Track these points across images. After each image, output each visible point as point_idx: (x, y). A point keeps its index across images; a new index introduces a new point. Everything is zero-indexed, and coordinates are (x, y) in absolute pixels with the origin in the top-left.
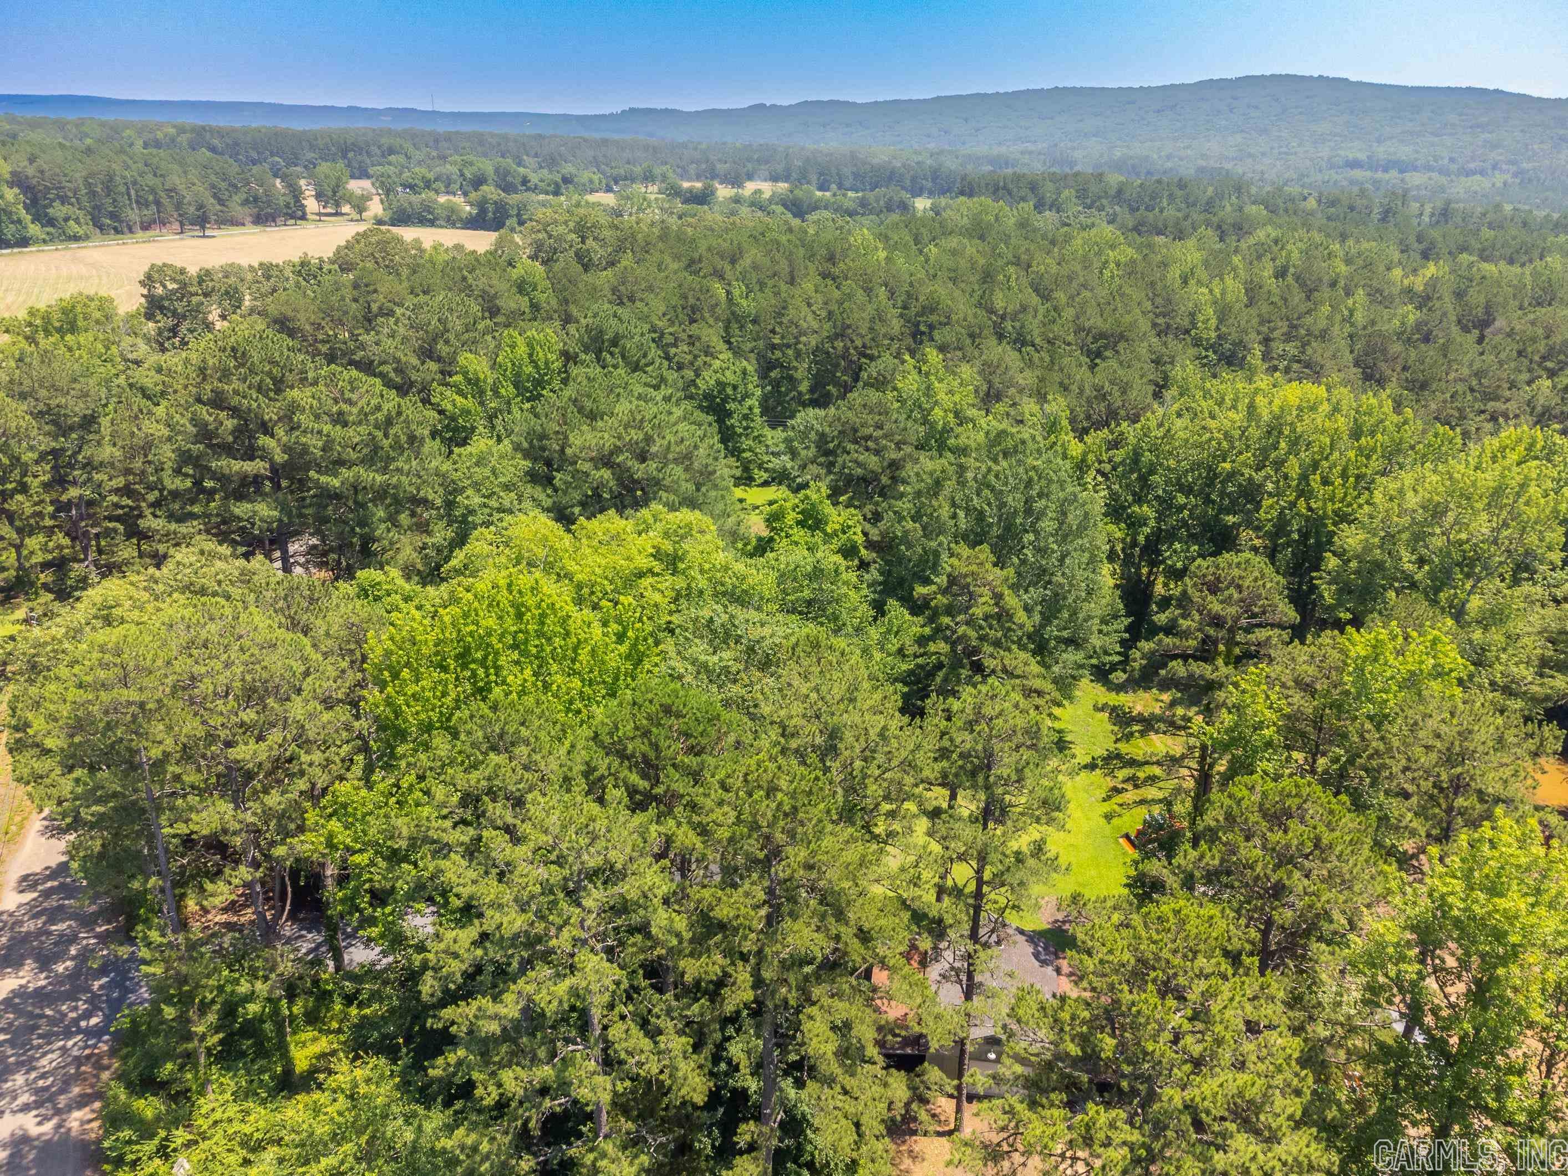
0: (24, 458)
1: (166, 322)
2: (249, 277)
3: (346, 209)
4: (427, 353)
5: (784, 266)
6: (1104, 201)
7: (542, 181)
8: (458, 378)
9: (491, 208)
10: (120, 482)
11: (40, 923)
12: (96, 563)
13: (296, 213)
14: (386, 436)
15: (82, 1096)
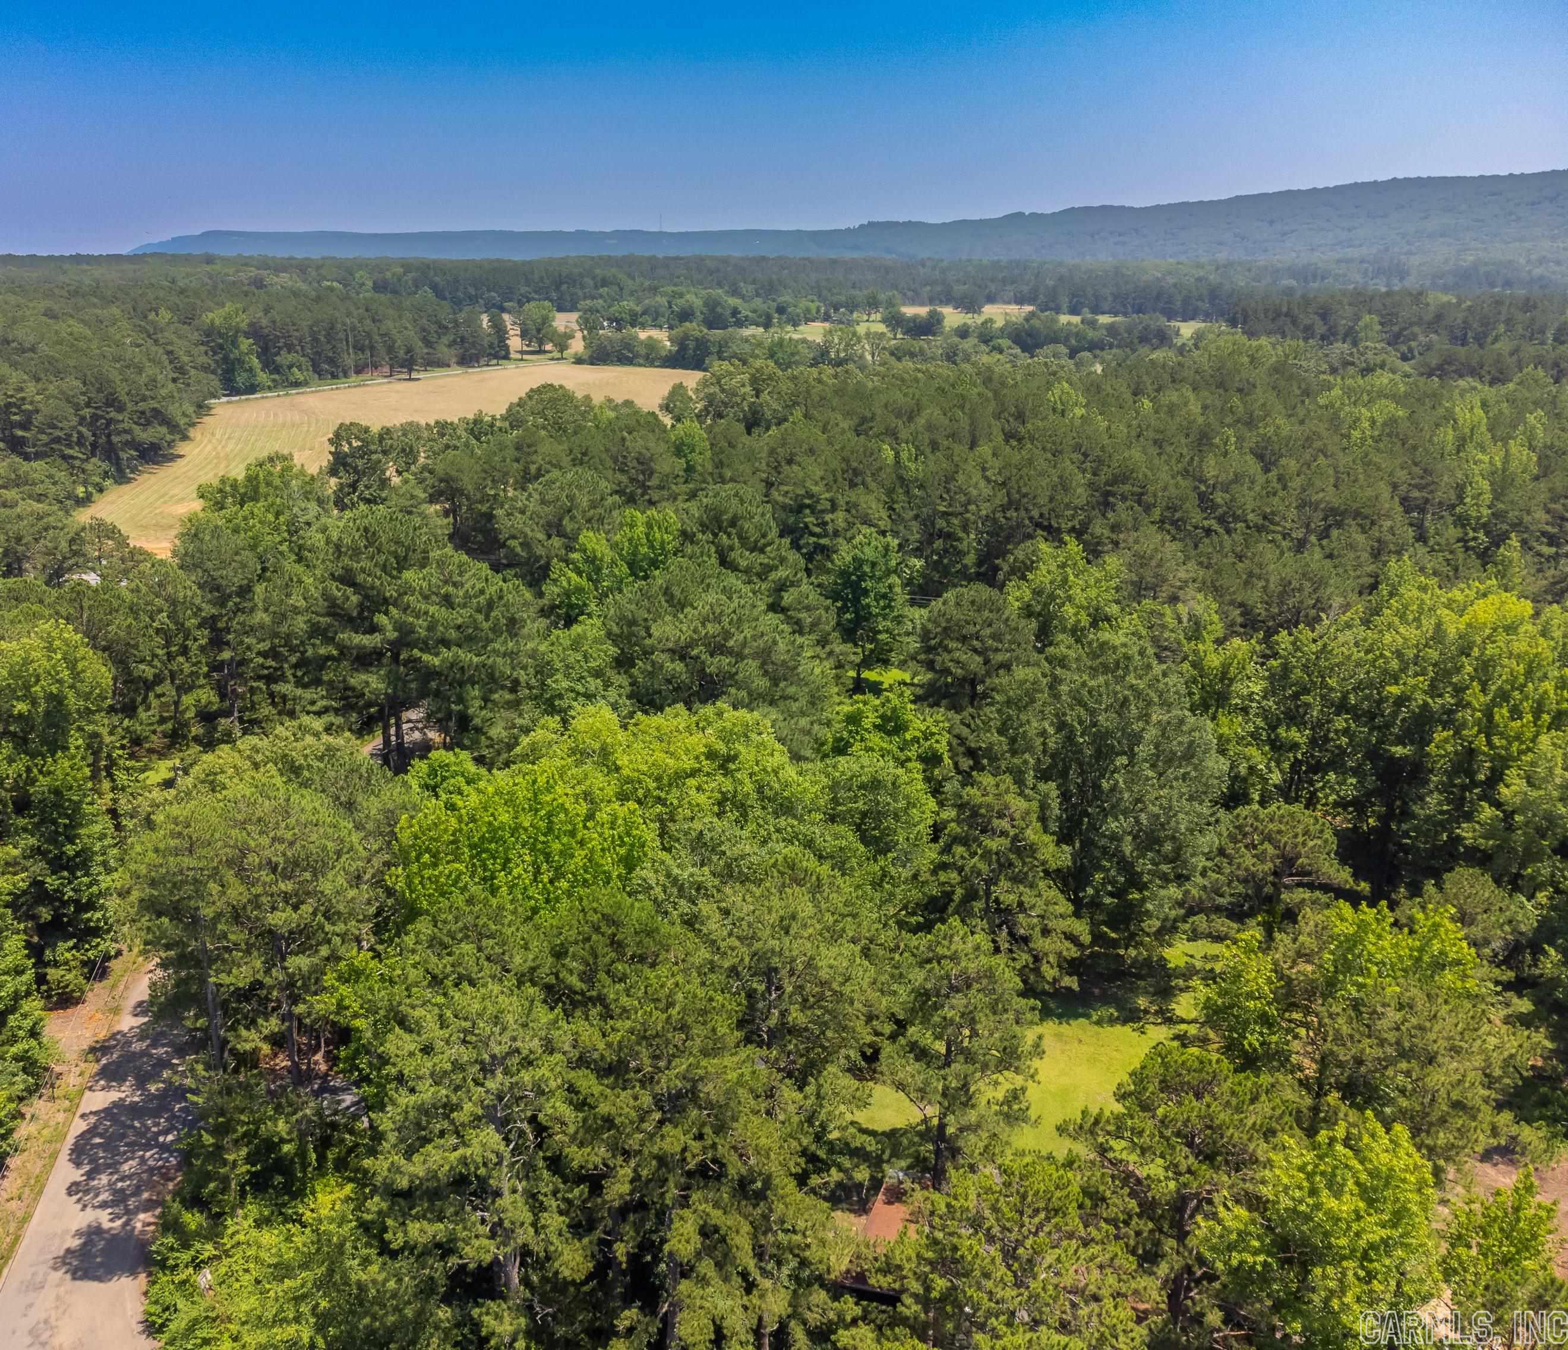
0: (187, 624)
1: (346, 479)
2: (425, 434)
3: (549, 347)
4: (554, 528)
5: (964, 422)
6: (1416, 329)
7: (754, 311)
8: (575, 556)
9: (692, 345)
10: (265, 646)
11: (145, 1045)
12: (241, 720)
13: (499, 353)
14: (487, 619)
15: (150, 1200)
